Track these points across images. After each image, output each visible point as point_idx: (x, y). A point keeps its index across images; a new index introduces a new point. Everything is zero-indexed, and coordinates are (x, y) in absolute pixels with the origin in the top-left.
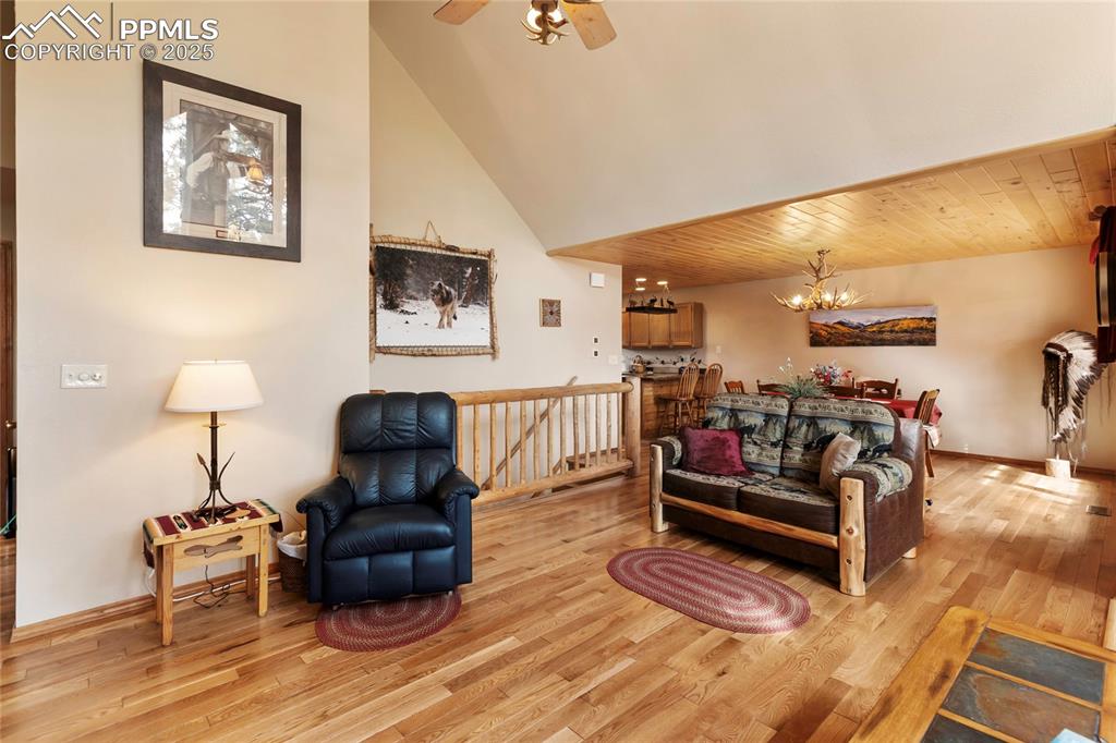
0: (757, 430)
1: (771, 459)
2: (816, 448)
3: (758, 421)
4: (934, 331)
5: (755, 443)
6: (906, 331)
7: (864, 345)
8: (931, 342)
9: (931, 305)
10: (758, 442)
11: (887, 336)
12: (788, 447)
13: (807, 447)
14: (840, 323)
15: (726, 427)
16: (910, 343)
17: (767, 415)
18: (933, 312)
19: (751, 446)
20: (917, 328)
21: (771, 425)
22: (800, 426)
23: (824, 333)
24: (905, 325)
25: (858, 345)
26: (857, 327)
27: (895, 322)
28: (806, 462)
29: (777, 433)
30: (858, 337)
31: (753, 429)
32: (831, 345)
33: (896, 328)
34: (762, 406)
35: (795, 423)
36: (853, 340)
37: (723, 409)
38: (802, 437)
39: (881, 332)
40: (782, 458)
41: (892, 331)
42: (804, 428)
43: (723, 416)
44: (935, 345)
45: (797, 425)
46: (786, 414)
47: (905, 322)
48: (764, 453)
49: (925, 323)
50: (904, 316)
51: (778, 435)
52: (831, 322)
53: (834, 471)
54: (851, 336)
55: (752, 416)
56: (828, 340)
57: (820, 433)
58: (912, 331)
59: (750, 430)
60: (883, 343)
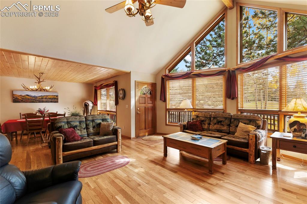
0: (78, 126)
1: (84, 132)
2: (96, 127)
3: (78, 124)
4: (58, 99)
5: (79, 130)
6: (50, 99)
7: (36, 102)
8: (57, 102)
9: (57, 92)
10: (80, 129)
11: (44, 100)
12: (89, 128)
13: (94, 127)
14: (27, 95)
15: (67, 127)
16: (51, 102)
17: (80, 121)
18: (58, 94)
19: (78, 131)
20: (54, 98)
21: (82, 124)
22: (90, 123)
23: (20, 98)
24: (50, 97)
25: (34, 102)
26: (34, 97)
27: (47, 96)
28: (94, 131)
29: (84, 126)
30: (34, 100)
31: (77, 126)
32: (23, 102)
33: (47, 98)
34: (78, 119)
35: (88, 122)
36: (32, 101)
37: (64, 122)
38: (92, 125)
39: (42, 99)
40: (87, 132)
41: (46, 99)
42: (91, 123)
43: (65, 124)
44: (58, 102)
45: (89, 122)
46: (85, 120)
47: (50, 96)
48: (82, 132)
49: (56, 97)
50: (50, 95)
51: (85, 126)
52: (23, 95)
53: (111, 129)
54: (31, 100)
55: (76, 122)
56: (22, 101)
57: (96, 123)
58: (52, 99)
59: (76, 126)
60: (43, 102)
